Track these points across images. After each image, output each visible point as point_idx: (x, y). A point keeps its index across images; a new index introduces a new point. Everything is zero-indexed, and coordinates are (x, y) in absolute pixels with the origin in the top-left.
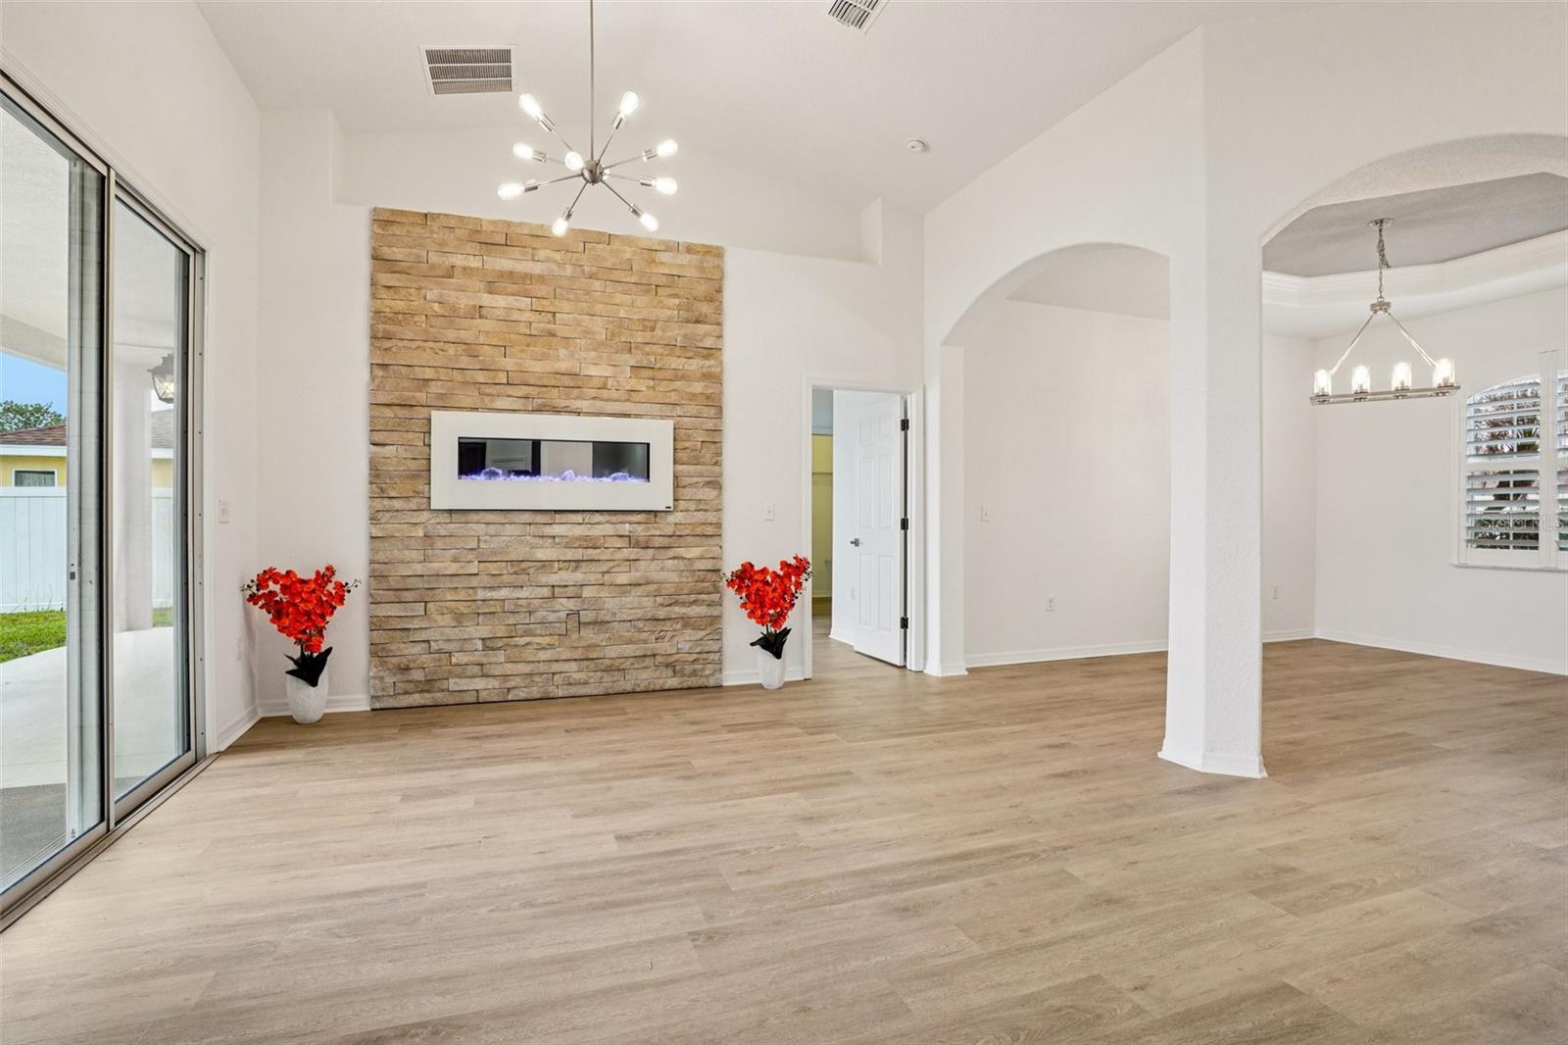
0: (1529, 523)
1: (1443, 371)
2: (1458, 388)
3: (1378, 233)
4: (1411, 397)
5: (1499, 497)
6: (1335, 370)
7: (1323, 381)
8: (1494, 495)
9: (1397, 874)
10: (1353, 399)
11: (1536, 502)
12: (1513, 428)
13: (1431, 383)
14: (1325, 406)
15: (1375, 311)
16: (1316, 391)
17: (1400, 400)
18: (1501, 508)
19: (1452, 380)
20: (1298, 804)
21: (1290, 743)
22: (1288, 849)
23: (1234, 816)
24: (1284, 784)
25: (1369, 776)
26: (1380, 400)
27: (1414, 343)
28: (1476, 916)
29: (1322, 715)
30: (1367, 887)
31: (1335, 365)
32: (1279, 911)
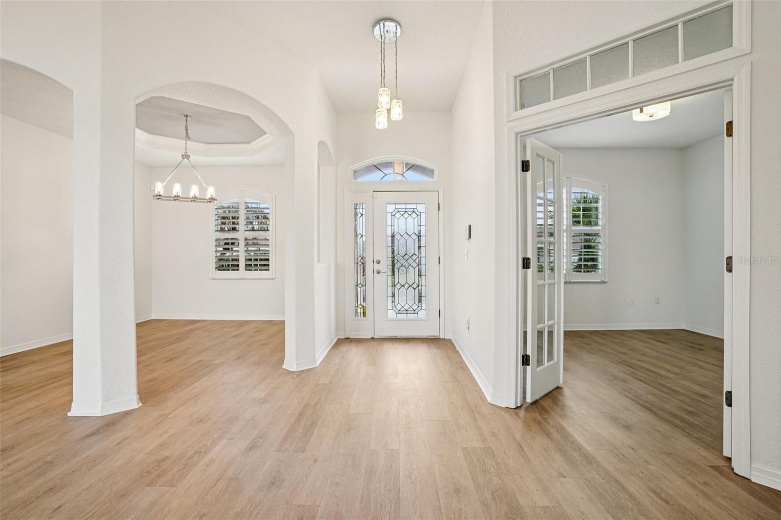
0: (236, 260)
1: (211, 192)
2: (216, 200)
3: (185, 121)
4: (197, 202)
5: (225, 249)
6: (165, 183)
7: (159, 188)
8: (223, 248)
9: (215, 436)
10: (172, 199)
11: (238, 251)
12: (229, 220)
13: (189, 195)
14: (159, 201)
15: (184, 158)
16: (156, 193)
17: (193, 203)
18: (225, 254)
19: (214, 196)
20: (162, 415)
21: (150, 381)
22: (162, 446)
23: (127, 438)
24: (152, 406)
25: (191, 387)
26: (184, 201)
27: (199, 176)
28: (248, 442)
29: (164, 360)
30: (204, 450)
31: (165, 181)
32: (165, 489)
